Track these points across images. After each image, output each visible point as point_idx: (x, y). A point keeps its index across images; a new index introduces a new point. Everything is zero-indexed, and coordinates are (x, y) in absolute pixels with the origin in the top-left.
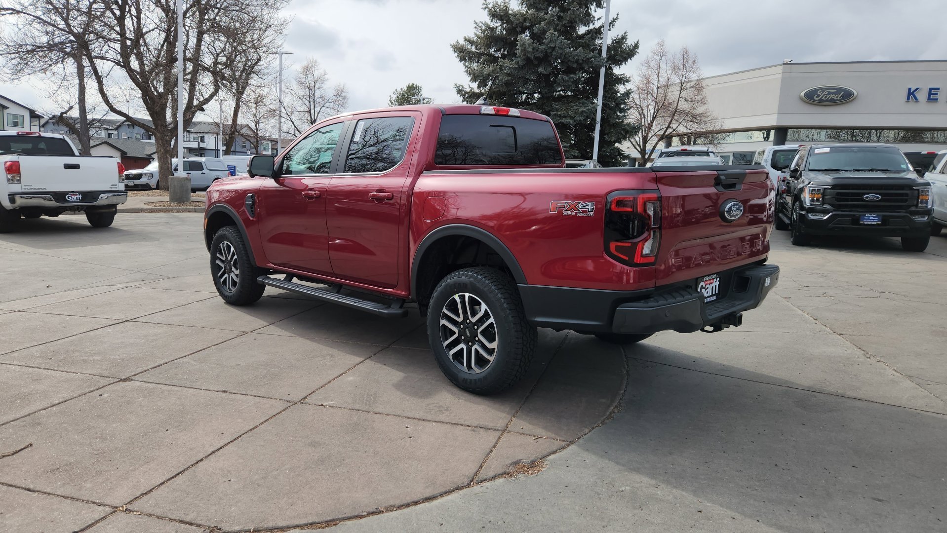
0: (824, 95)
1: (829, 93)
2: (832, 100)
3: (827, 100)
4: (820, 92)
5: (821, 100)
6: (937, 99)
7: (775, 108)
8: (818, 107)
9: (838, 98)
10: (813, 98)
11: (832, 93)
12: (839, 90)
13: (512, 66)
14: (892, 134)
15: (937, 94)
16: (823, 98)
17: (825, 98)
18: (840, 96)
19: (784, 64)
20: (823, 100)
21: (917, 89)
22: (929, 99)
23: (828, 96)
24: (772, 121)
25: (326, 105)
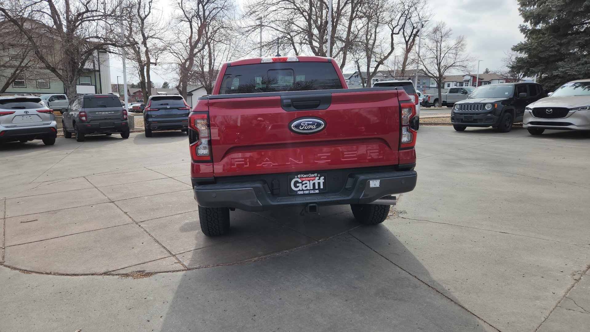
13: (558, 4)
25: (449, 51)
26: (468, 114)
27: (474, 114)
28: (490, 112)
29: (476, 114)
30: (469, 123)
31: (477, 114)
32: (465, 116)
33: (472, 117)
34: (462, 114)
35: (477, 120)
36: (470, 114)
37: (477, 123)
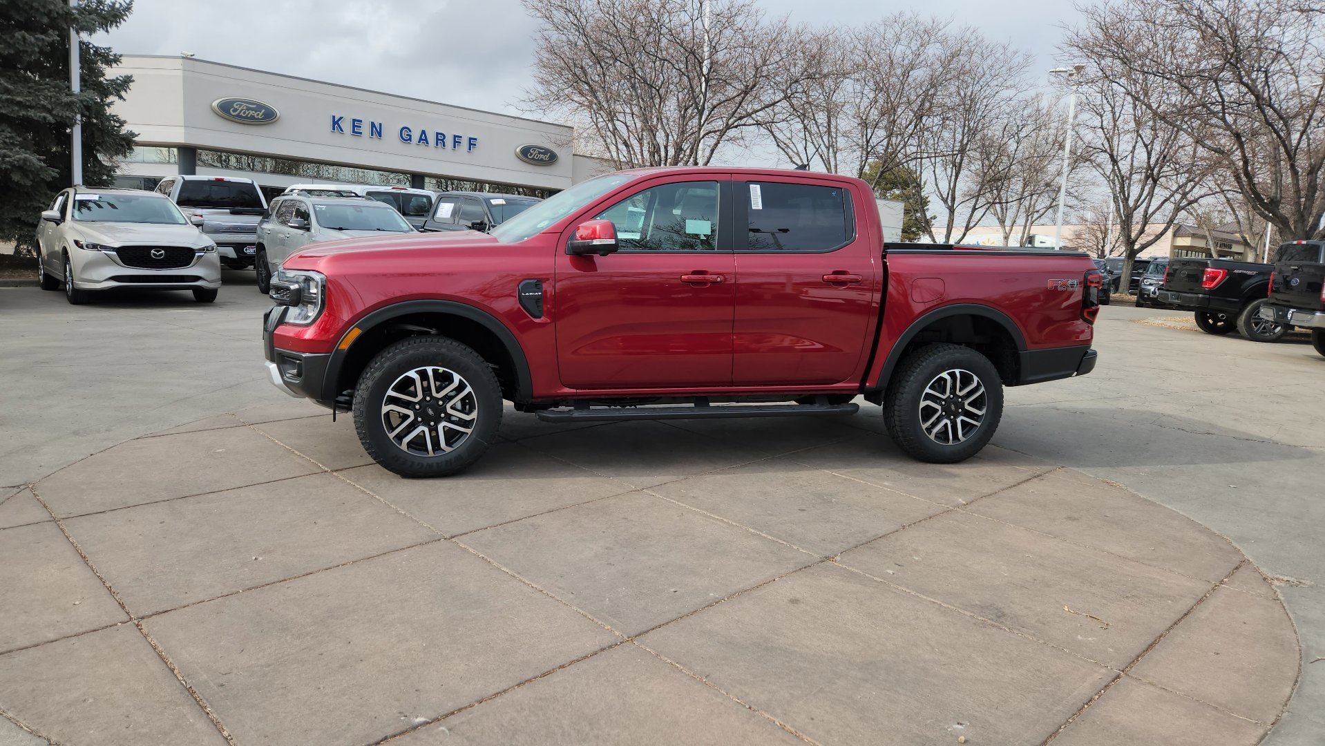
0: (242, 110)
1: (248, 109)
2: (252, 117)
3: (246, 117)
4: (237, 105)
5: (238, 116)
6: (361, 133)
7: (180, 118)
8: (238, 125)
9: (259, 117)
10: (228, 111)
11: (252, 109)
12: (259, 107)
15: (360, 127)
17: (244, 113)
18: (261, 114)
19: (183, 58)
20: (241, 117)
21: (341, 118)
22: (354, 132)
23: (247, 112)
24: (179, 137)
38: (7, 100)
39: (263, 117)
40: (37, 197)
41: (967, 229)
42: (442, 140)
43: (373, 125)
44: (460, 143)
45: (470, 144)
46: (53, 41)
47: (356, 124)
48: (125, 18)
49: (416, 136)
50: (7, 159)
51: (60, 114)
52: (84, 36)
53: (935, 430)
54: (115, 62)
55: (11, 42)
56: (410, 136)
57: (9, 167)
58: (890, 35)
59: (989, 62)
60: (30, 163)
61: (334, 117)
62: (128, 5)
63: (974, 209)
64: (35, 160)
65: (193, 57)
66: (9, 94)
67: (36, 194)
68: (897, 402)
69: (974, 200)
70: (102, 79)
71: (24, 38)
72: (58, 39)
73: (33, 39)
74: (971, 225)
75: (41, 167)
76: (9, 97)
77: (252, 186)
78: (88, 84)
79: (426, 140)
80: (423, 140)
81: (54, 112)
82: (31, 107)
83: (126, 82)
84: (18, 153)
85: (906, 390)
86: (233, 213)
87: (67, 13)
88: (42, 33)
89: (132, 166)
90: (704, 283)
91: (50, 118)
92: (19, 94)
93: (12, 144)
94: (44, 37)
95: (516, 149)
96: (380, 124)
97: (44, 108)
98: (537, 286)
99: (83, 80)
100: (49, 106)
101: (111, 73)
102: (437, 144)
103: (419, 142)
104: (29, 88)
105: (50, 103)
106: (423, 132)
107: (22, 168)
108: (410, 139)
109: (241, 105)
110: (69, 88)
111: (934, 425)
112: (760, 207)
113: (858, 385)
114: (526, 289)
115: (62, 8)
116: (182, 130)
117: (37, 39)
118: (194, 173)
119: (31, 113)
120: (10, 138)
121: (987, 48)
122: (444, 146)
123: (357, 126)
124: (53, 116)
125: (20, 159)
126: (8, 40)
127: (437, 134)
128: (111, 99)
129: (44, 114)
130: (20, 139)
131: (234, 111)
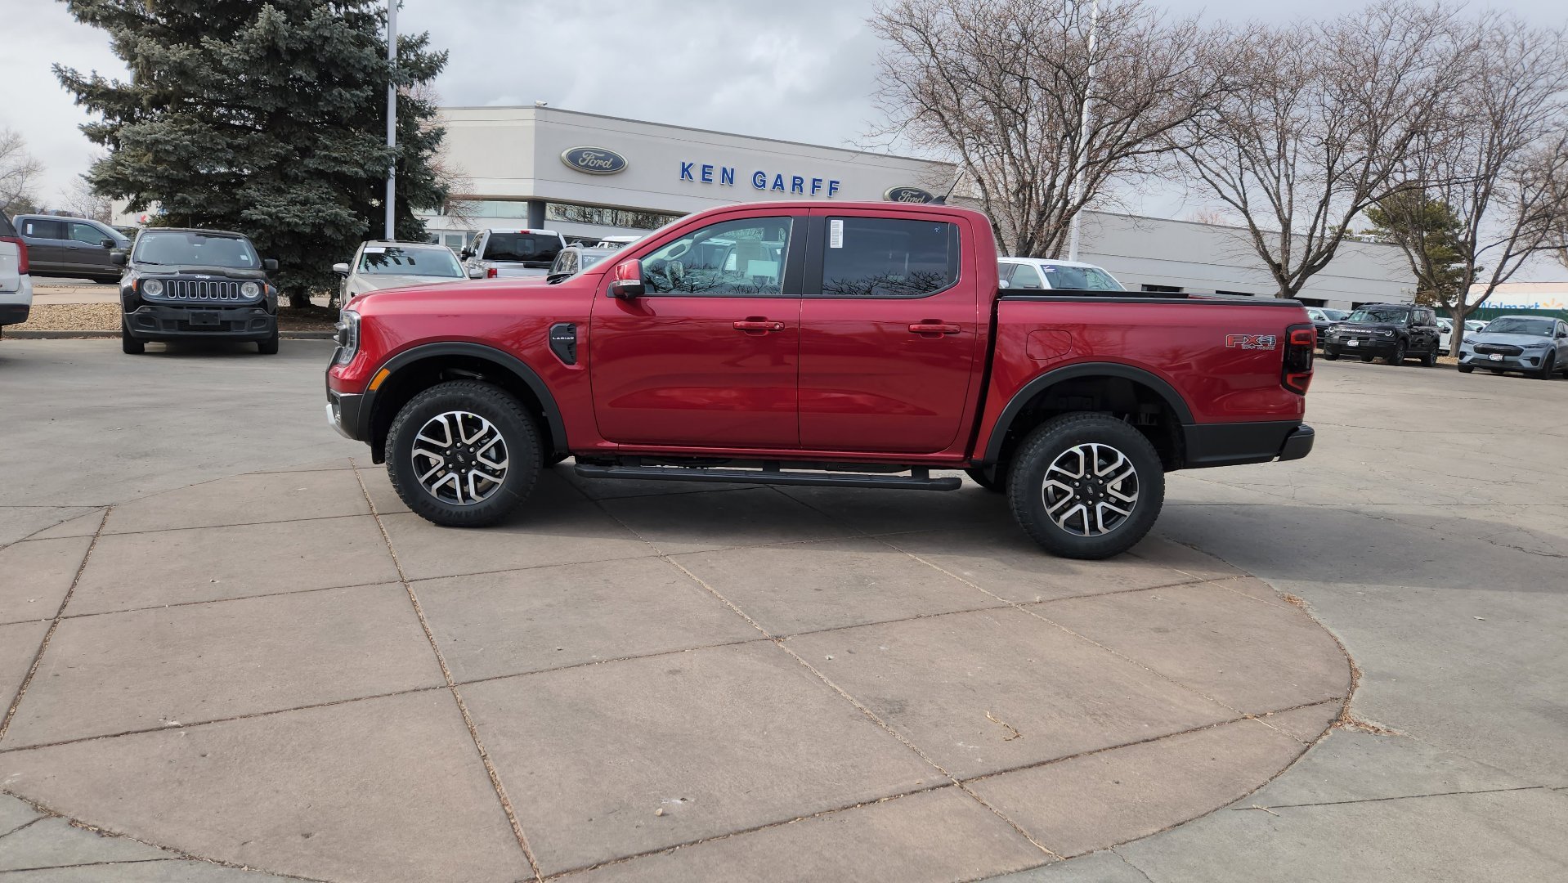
0: (590, 160)
1: (597, 158)
2: (600, 167)
3: (594, 167)
4: (585, 155)
5: (587, 166)
6: (711, 180)
7: (530, 171)
8: (586, 175)
9: (606, 166)
10: (577, 162)
11: (600, 159)
12: (608, 155)
14: (631, 216)
15: (711, 173)
16: (590, 164)
17: (593, 162)
18: (609, 163)
19: (536, 107)
20: (589, 167)
21: (691, 164)
22: (704, 179)
23: (595, 162)
24: (529, 190)
26: (201, 308)
27: (220, 308)
28: (253, 306)
29: (226, 309)
30: (204, 331)
31: (229, 308)
32: (193, 314)
33: (216, 315)
34: (182, 308)
35: (228, 323)
36: (208, 308)
37: (229, 330)
38: (325, 156)
39: (610, 166)
40: (350, 251)
41: (1495, 283)
42: (800, 185)
43: (724, 170)
44: (819, 187)
45: (831, 188)
46: (368, 96)
47: (706, 170)
48: (441, 69)
49: (770, 182)
50: (320, 214)
51: (371, 169)
52: (404, 90)
53: (1064, 517)
54: (431, 115)
55: (330, 99)
56: (764, 181)
57: (322, 222)
58: (1376, 26)
59: (1532, 56)
60: (341, 217)
61: (683, 164)
62: (444, 56)
63: (1507, 257)
64: (344, 213)
65: (546, 106)
66: (328, 151)
67: (350, 249)
68: (1014, 480)
69: (1507, 243)
70: (417, 132)
71: (340, 94)
72: (372, 94)
73: (348, 96)
74: (1501, 277)
75: (353, 222)
76: (326, 153)
77: (557, 238)
78: (403, 138)
79: (781, 185)
80: (778, 185)
81: (366, 167)
82: (346, 162)
83: (438, 134)
84: (332, 208)
85: (1023, 466)
86: (526, 266)
87: (381, 68)
88: (357, 90)
89: (478, 221)
90: (761, 330)
91: (361, 173)
92: (335, 150)
93: (328, 199)
94: (359, 93)
95: (884, 194)
96: (733, 170)
97: (357, 163)
98: (570, 330)
99: (398, 133)
100: (362, 161)
101: (425, 126)
102: (793, 190)
103: (774, 188)
104: (347, 143)
105: (363, 158)
106: (779, 176)
107: (334, 223)
108: (764, 185)
109: (589, 154)
110: (385, 142)
111: (1063, 510)
112: (840, 245)
113: (962, 456)
114: (558, 332)
115: (377, 63)
116: (532, 182)
117: (352, 95)
118: (542, 228)
119: (345, 168)
120: (326, 193)
121: (1531, 36)
122: (801, 191)
123: (707, 173)
124: (365, 171)
125: (332, 214)
126: (328, 97)
127: (795, 178)
128: (427, 153)
129: (356, 169)
130: (335, 194)
131: (582, 161)
